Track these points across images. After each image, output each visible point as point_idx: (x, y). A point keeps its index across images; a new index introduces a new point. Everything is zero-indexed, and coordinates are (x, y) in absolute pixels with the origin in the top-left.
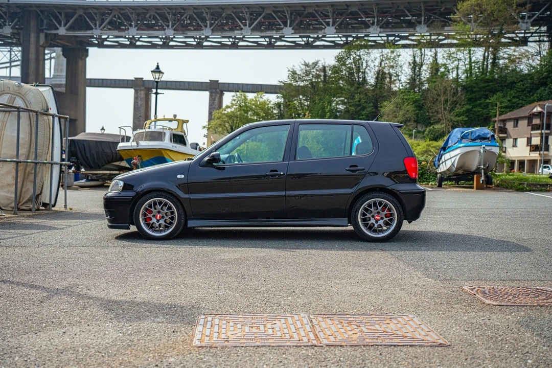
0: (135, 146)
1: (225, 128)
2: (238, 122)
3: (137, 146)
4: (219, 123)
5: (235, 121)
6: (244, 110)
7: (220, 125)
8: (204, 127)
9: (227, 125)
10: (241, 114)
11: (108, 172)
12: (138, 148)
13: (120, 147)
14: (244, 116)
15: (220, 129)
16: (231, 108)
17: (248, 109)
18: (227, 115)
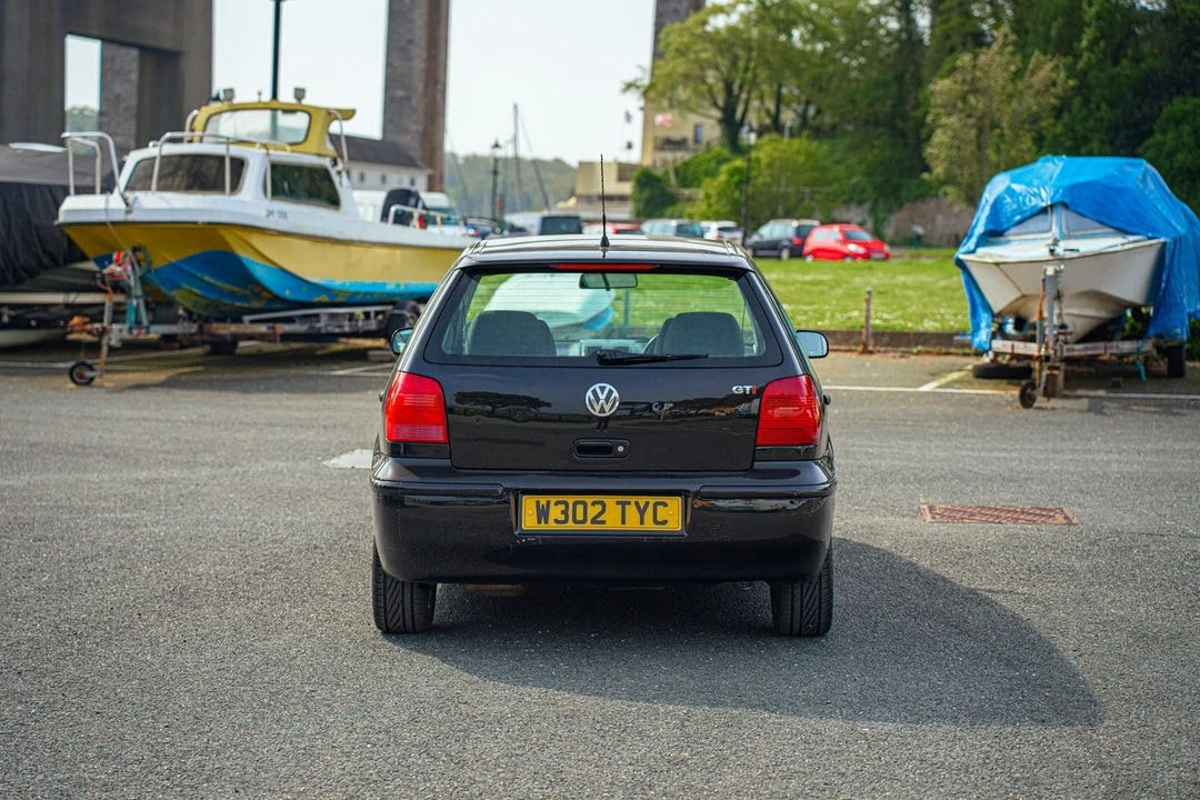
0: (119, 210)
1: (704, 88)
2: (752, 65)
3: (129, 212)
4: (681, 69)
5: (741, 64)
6: (775, 21)
7: (686, 76)
8: (629, 86)
9: (711, 77)
10: (763, 35)
11: (58, 298)
12: (131, 218)
13: (68, 212)
14: (775, 43)
15: (683, 93)
16: (728, 14)
17: (792, 16)
18: (713, 39)
